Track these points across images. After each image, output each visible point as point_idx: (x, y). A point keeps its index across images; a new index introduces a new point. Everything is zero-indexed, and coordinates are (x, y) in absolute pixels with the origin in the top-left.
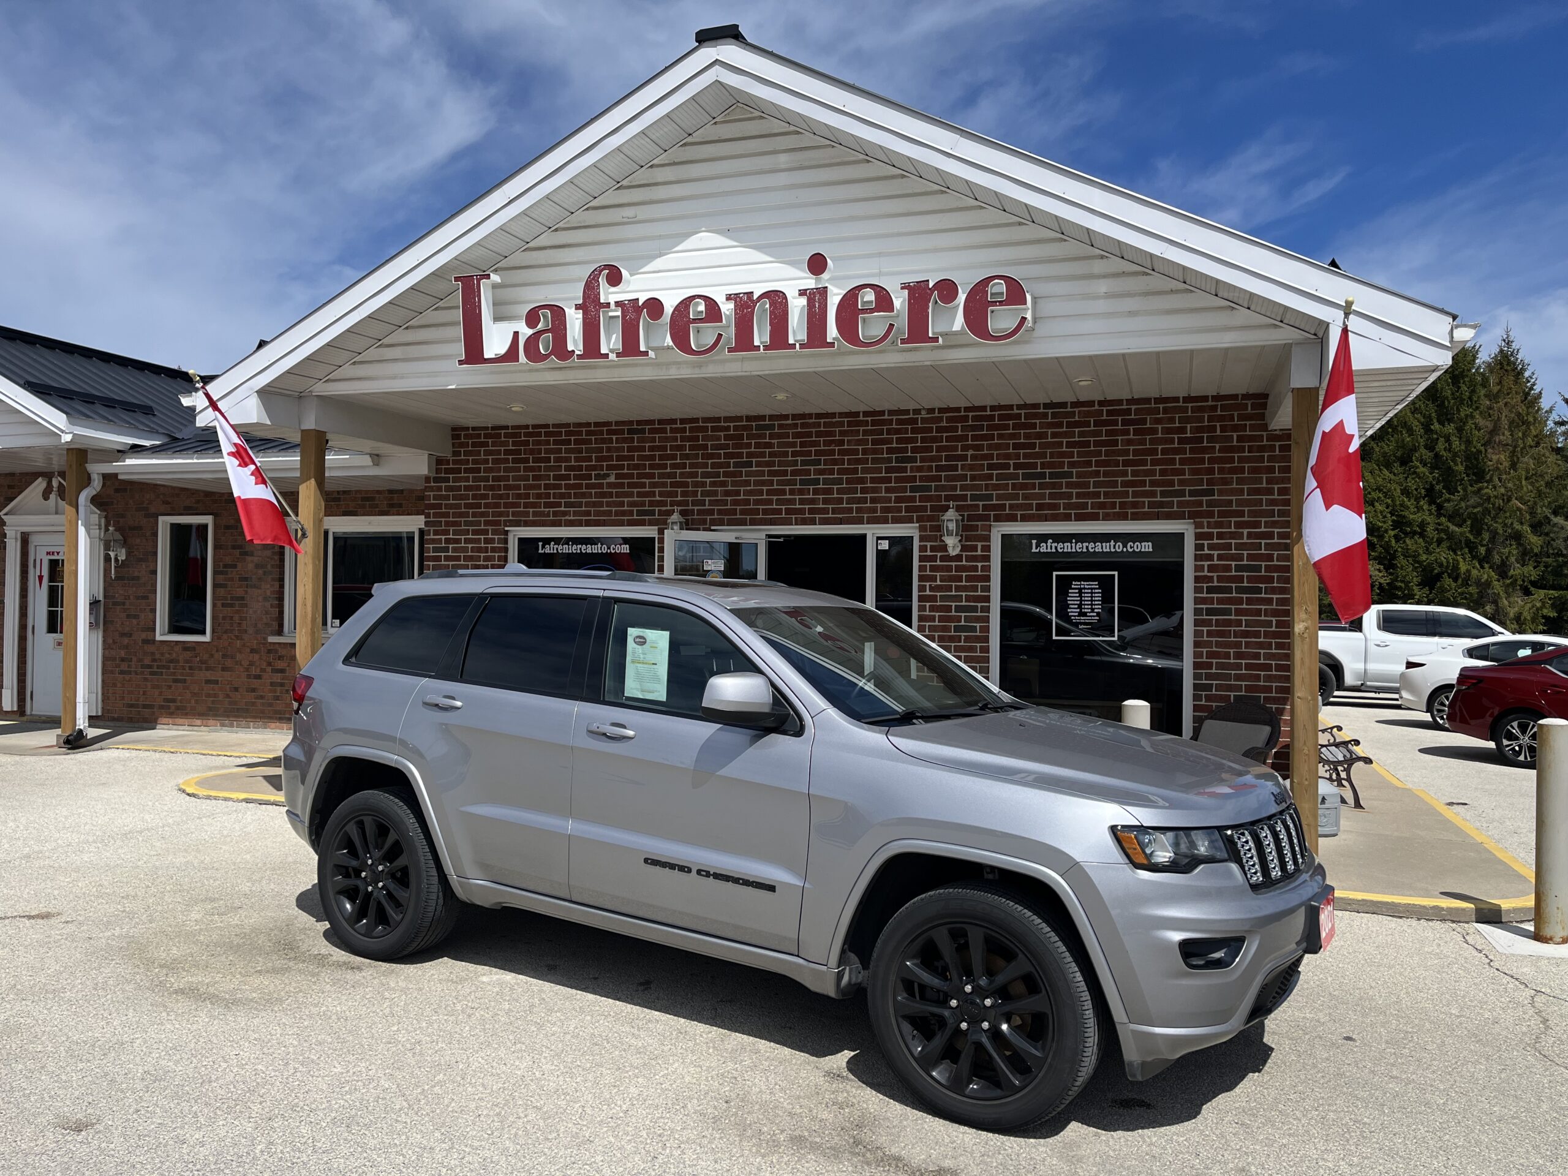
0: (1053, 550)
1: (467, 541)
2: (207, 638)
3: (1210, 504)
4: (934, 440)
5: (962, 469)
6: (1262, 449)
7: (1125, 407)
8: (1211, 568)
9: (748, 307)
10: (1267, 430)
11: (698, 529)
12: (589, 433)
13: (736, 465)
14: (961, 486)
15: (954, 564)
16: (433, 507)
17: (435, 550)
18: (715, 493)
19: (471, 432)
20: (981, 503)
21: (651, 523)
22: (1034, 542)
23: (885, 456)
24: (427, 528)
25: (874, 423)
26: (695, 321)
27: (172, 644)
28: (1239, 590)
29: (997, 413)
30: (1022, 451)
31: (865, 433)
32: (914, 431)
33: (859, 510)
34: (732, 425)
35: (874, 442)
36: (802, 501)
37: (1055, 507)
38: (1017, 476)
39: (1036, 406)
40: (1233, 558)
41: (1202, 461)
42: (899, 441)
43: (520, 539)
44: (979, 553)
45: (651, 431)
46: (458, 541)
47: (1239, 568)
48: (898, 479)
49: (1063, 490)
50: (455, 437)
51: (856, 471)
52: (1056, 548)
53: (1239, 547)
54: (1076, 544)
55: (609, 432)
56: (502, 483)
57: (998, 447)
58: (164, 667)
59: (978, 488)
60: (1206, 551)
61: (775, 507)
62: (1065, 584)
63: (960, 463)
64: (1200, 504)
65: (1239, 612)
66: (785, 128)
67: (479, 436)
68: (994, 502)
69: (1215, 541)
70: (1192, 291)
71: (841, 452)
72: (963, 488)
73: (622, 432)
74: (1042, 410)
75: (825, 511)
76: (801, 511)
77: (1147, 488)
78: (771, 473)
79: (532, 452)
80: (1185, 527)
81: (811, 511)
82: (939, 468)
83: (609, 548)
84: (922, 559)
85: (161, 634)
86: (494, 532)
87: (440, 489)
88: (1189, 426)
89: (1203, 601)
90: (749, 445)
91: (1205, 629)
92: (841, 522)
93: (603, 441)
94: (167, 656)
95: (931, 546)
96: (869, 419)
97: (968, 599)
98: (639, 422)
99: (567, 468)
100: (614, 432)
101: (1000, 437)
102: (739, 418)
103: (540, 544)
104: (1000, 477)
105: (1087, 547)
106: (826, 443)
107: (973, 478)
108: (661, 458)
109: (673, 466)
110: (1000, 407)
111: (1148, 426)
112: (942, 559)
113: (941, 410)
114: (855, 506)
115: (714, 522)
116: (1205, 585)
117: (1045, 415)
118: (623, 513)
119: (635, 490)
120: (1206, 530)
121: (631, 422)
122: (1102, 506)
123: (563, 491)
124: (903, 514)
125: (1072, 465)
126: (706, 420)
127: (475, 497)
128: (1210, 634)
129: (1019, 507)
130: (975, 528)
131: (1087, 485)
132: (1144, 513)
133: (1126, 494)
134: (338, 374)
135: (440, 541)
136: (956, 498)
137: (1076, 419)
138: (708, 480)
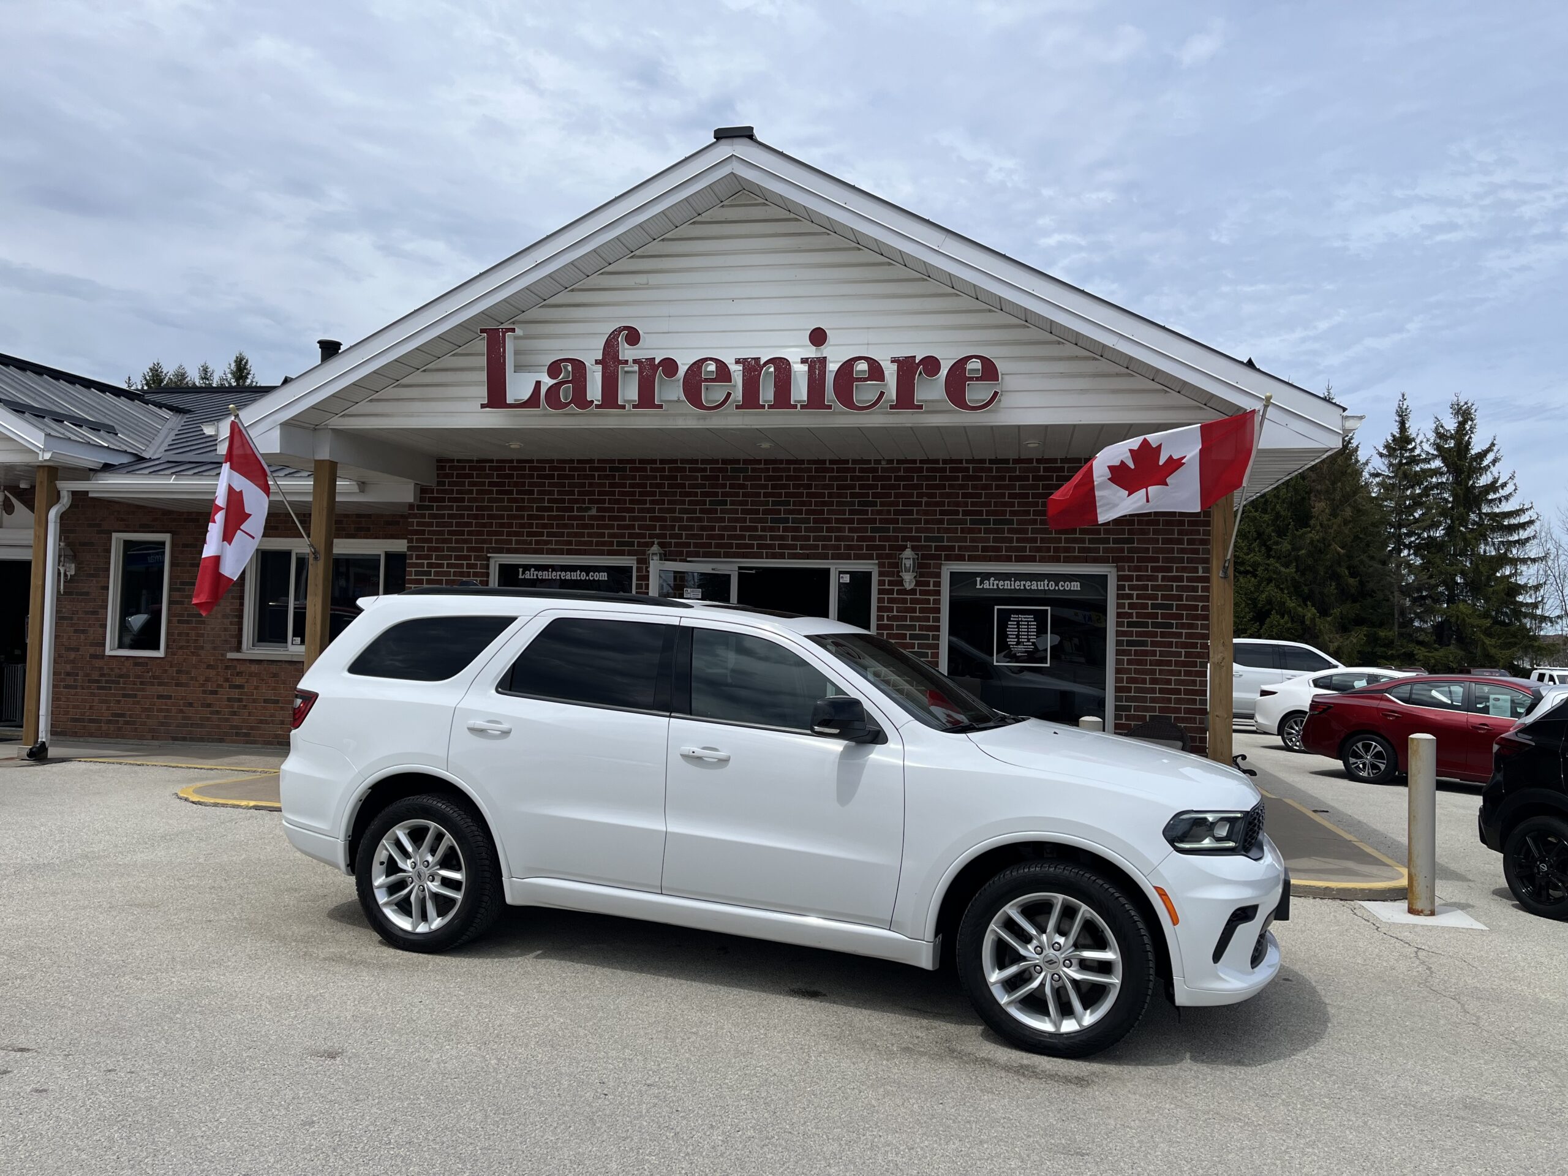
0: (995, 587)
1: (449, 565)
2: (161, 653)
3: (1130, 550)
4: (893, 487)
5: (917, 514)
7: (1059, 465)
8: (1131, 606)
9: (756, 370)
11: (675, 560)
12: (571, 469)
13: (712, 503)
14: (916, 528)
15: (909, 597)
16: (416, 532)
17: (417, 573)
18: (691, 528)
19: (456, 464)
20: (934, 544)
21: (630, 554)
22: (978, 579)
23: (849, 499)
24: (410, 553)
25: (839, 470)
26: (706, 380)
27: (123, 659)
28: (1155, 625)
29: (948, 466)
30: (970, 500)
31: (831, 478)
32: (874, 479)
33: (824, 547)
34: (708, 466)
35: (839, 487)
36: (772, 538)
37: (999, 549)
38: (964, 522)
39: (983, 461)
40: (1149, 597)
42: (861, 487)
43: (500, 565)
44: (931, 588)
45: (631, 469)
46: (441, 566)
47: (1154, 606)
48: (860, 521)
49: (1006, 535)
50: (441, 468)
51: (822, 512)
52: (997, 585)
53: (1154, 588)
54: (1015, 581)
55: (592, 469)
56: (486, 513)
57: (948, 495)
58: (113, 682)
60: (1127, 591)
61: (747, 542)
62: (1004, 617)
63: (915, 508)
64: (1122, 550)
65: (1154, 644)
66: (785, 214)
68: (945, 544)
69: (1135, 583)
70: (1133, 376)
71: (809, 495)
72: (918, 530)
73: (604, 469)
74: (987, 465)
75: (794, 547)
76: (772, 547)
77: (1077, 536)
78: (744, 512)
79: (516, 484)
80: (1109, 569)
81: (781, 547)
82: (897, 512)
83: (587, 575)
84: (880, 592)
85: (111, 649)
86: (477, 558)
87: (423, 516)
89: (1124, 634)
90: (724, 486)
91: (1125, 658)
92: (808, 557)
93: (586, 477)
94: (117, 671)
95: (889, 580)
96: (835, 466)
97: (921, 628)
98: (620, 461)
99: (549, 501)
100: (597, 469)
101: (951, 487)
102: (716, 461)
103: (521, 570)
104: (950, 522)
105: (1024, 585)
106: (795, 486)
107: (927, 522)
108: (641, 494)
109: (653, 502)
110: (952, 461)
112: (899, 592)
113: (899, 462)
114: (820, 543)
115: (689, 554)
116: (1126, 620)
117: (990, 470)
118: (604, 544)
119: (616, 523)
120: (1127, 573)
121: (613, 461)
122: (1039, 549)
123: (546, 521)
124: (864, 551)
125: (1013, 513)
126: (683, 461)
127: (458, 525)
128: (1130, 662)
129: (966, 548)
130: (928, 566)
131: (1025, 531)
132: (1075, 557)
133: (1059, 540)
134: (353, 410)
135: (422, 565)
136: (912, 539)
137: (1017, 473)
138: (685, 516)
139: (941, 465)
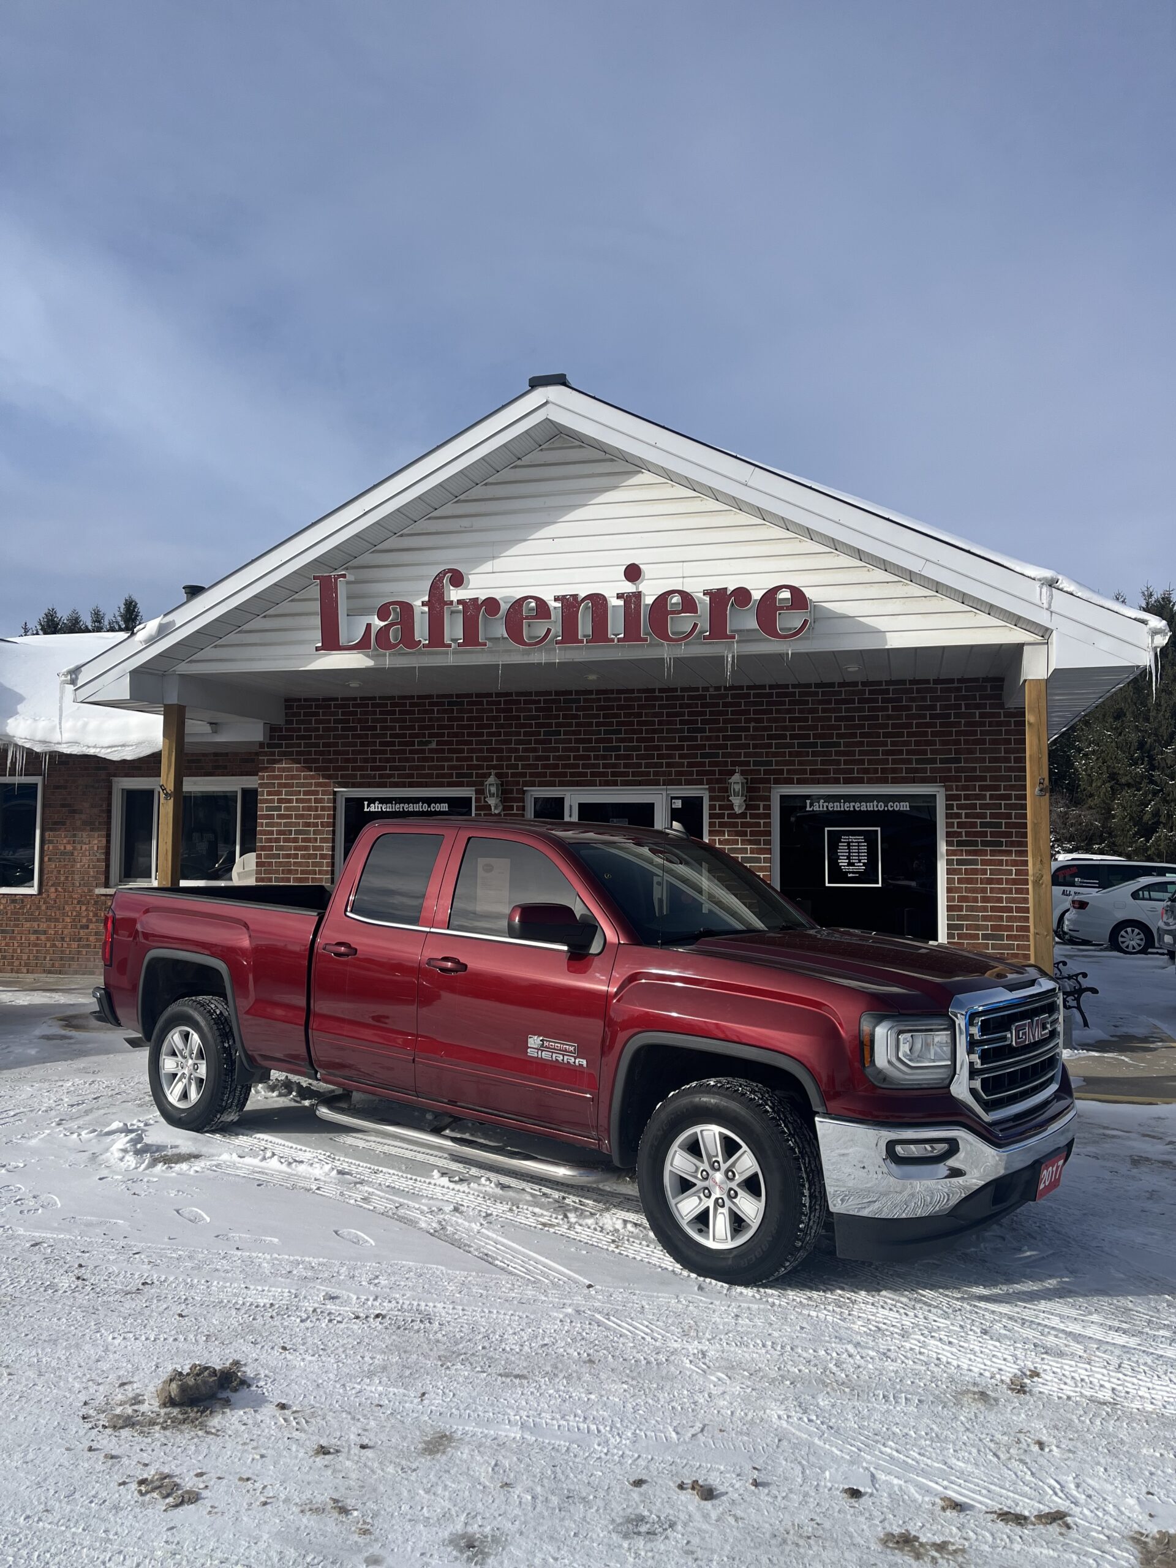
0: (825, 809)
1: (298, 801)
3: (957, 770)
4: (721, 713)
5: (745, 739)
6: (1000, 724)
7: (884, 687)
8: (960, 825)
9: (575, 607)
10: (1003, 708)
12: (412, 705)
14: (745, 753)
15: (739, 820)
16: (267, 769)
17: (269, 809)
18: (527, 758)
19: (303, 703)
20: (762, 768)
21: (469, 785)
22: (808, 802)
23: (678, 727)
24: (261, 790)
25: (668, 698)
26: (527, 618)
28: (984, 843)
29: (775, 691)
30: (797, 724)
31: (661, 706)
32: (703, 706)
33: (656, 774)
34: (542, 698)
35: (668, 715)
36: (605, 766)
37: (827, 772)
38: (792, 746)
39: (809, 686)
40: (978, 816)
41: (950, 734)
42: (690, 714)
43: (346, 799)
44: (761, 811)
45: (469, 703)
46: (290, 801)
47: (983, 825)
48: (690, 748)
49: (833, 758)
50: (288, 707)
51: (652, 740)
52: (827, 807)
53: (982, 806)
54: (844, 803)
55: (431, 704)
56: (332, 749)
57: (776, 720)
59: (760, 755)
60: (955, 811)
61: (581, 771)
62: (835, 839)
63: (743, 734)
64: (949, 770)
65: (984, 862)
66: (601, 456)
67: (310, 707)
68: (774, 768)
69: (963, 802)
71: (639, 723)
72: (746, 755)
73: (443, 704)
74: (813, 689)
75: (626, 774)
76: (605, 774)
77: (904, 757)
78: (577, 741)
79: (360, 721)
80: (937, 789)
81: (614, 774)
82: (725, 738)
83: (429, 806)
84: (711, 816)
86: (324, 793)
87: (273, 754)
88: (938, 704)
89: (954, 853)
90: (557, 717)
91: (957, 877)
92: (640, 784)
93: (426, 712)
95: (719, 805)
96: (664, 695)
97: (752, 851)
98: (458, 696)
99: (392, 736)
100: (436, 704)
101: (778, 711)
102: (549, 693)
103: (366, 803)
104: (778, 746)
105: (854, 807)
106: (626, 715)
107: (755, 746)
108: (478, 727)
109: (490, 734)
110: (778, 686)
111: (904, 703)
112: (730, 816)
113: (726, 688)
114: (652, 770)
115: (526, 784)
116: (956, 839)
117: (816, 694)
118: (443, 776)
119: (455, 755)
120: (955, 792)
121: (451, 696)
122: (866, 771)
123: (388, 756)
124: (695, 777)
125: (839, 736)
126: (519, 694)
127: (306, 761)
128: (960, 881)
129: (795, 772)
130: (757, 790)
131: (853, 753)
132: (903, 778)
133: (886, 761)
134: (199, 656)
135: (272, 801)
136: (741, 764)
137: (843, 697)
138: (521, 747)
139: (768, 691)
